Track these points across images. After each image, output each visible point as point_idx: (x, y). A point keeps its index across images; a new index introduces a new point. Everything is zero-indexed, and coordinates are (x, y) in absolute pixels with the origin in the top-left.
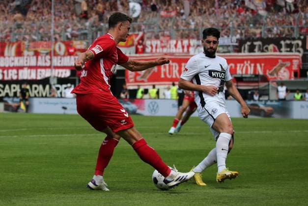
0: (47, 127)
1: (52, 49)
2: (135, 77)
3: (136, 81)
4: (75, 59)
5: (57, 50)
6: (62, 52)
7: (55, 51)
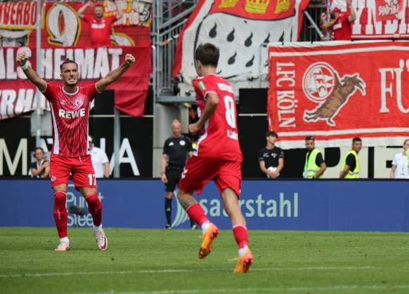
0: (21, 271)
1: (38, 27)
2: (298, 114)
3: (300, 125)
4: (110, 57)
5: (53, 27)
6: (69, 37)
7: (45, 33)
